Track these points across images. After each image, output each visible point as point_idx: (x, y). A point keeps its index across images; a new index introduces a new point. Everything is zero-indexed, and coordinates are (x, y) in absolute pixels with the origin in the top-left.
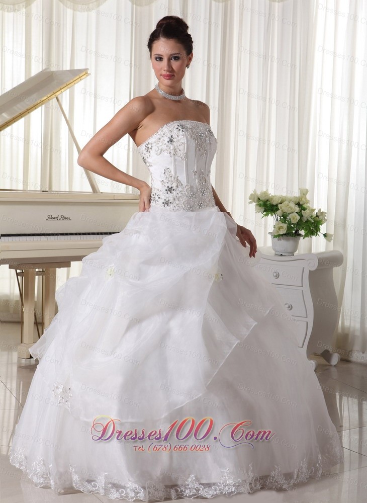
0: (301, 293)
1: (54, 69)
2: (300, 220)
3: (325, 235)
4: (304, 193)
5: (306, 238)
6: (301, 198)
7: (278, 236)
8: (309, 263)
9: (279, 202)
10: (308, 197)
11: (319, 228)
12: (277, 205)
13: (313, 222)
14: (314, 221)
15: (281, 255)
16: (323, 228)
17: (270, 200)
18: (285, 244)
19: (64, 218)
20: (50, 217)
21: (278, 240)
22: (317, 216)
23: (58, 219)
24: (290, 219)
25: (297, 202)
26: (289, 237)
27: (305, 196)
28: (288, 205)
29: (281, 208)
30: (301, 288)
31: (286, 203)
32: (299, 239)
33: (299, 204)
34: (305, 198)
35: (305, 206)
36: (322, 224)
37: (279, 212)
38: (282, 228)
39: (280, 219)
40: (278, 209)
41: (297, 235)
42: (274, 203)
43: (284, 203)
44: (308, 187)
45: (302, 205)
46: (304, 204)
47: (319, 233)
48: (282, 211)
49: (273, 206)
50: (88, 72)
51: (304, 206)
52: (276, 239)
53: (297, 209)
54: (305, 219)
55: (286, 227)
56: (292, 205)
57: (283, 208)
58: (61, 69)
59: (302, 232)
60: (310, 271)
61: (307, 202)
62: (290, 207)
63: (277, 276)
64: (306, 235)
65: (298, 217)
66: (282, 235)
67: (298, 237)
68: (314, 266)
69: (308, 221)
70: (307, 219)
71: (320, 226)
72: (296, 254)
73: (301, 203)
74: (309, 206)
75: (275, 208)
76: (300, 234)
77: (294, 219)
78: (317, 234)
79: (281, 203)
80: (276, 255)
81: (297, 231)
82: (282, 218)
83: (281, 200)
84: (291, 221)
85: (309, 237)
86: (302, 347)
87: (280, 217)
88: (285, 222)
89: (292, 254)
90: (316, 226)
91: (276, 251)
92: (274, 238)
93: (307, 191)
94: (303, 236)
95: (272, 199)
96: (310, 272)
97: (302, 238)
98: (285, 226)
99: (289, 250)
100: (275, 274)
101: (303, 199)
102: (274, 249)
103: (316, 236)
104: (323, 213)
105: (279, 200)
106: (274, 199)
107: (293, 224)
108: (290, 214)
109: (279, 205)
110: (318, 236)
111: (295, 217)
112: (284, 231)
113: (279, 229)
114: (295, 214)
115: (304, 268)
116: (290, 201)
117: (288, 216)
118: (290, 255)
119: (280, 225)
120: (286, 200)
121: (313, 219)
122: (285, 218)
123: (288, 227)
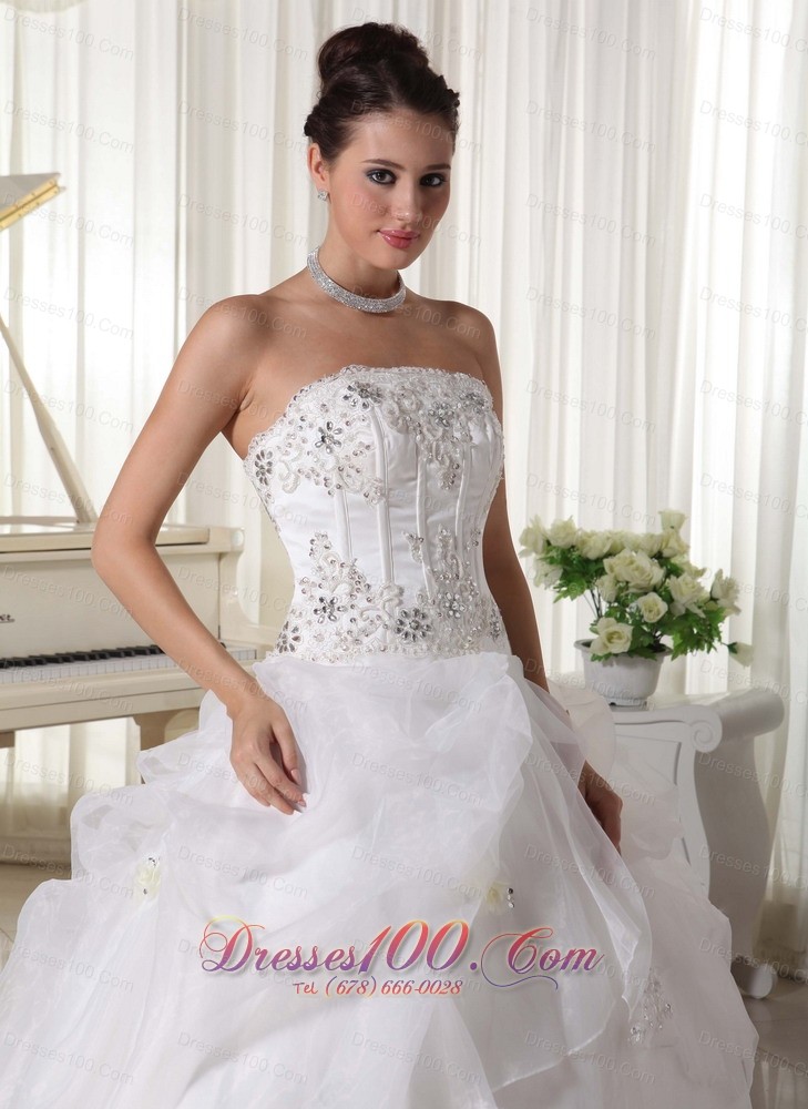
2: (669, 612)
3: (733, 648)
4: (675, 523)
5: (680, 657)
6: (665, 540)
7: (602, 656)
8: (696, 733)
9: (605, 550)
10: (682, 533)
11: (717, 629)
12: (599, 560)
13: (703, 616)
14: (704, 612)
15: (613, 704)
16: (726, 630)
17: (579, 545)
18: (623, 677)
21: (604, 665)
22: (712, 599)
24: (638, 610)
25: (655, 551)
26: (637, 659)
27: (677, 532)
28: (632, 563)
29: (612, 570)
31: (625, 554)
32: (662, 662)
33: (659, 557)
34: (678, 540)
35: (676, 561)
36: (722, 620)
37: (605, 585)
38: (620, 638)
39: (610, 607)
40: (601, 572)
41: (659, 649)
42: (592, 555)
43: (621, 554)
45: (668, 559)
46: (675, 555)
47: (716, 643)
48: (615, 578)
49: (586, 561)
51: (673, 561)
52: (597, 664)
53: (657, 574)
54: (680, 610)
55: (630, 635)
56: (644, 561)
57: (616, 569)
59: (668, 641)
60: (698, 754)
61: (683, 550)
62: (637, 568)
64: (680, 650)
65: (663, 607)
66: (617, 655)
67: (658, 655)
68: (711, 739)
69: (688, 614)
70: (687, 610)
71: (720, 624)
72: (651, 700)
73: (666, 553)
74: (688, 563)
75: (593, 568)
76: (663, 645)
77: (650, 611)
78: (710, 646)
79: (609, 555)
81: (657, 640)
82: (616, 604)
83: (611, 547)
84: (642, 617)
85: (689, 654)
87: (610, 603)
88: (621, 619)
89: (641, 702)
90: (710, 625)
92: (592, 661)
93: (679, 518)
94: (670, 651)
95: (584, 543)
97: (667, 659)
98: (626, 630)
99: (636, 692)
101: (673, 543)
103: (708, 651)
104: (731, 592)
105: (604, 546)
106: (591, 543)
107: (646, 623)
108: (637, 596)
109: (606, 562)
110: (712, 650)
111: (654, 607)
112: (621, 646)
113: (610, 638)
114: (653, 596)
115: (680, 744)
116: (636, 548)
117: (632, 602)
118: (638, 703)
119: (612, 629)
120: (623, 548)
121: (700, 607)
122: (624, 605)
123: (634, 634)
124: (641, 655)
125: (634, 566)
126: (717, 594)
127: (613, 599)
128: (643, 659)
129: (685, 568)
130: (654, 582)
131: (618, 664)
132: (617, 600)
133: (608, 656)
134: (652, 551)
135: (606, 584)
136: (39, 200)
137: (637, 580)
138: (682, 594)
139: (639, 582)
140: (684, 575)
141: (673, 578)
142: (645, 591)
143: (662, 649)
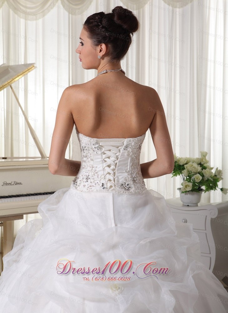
0: (205, 235)
1: (12, 63)
2: (203, 179)
3: (222, 189)
4: (204, 155)
5: (207, 192)
6: (202, 159)
7: (184, 192)
8: (211, 213)
9: (185, 163)
10: (207, 158)
11: (217, 184)
12: (183, 165)
13: (212, 180)
14: (213, 179)
15: (188, 205)
16: (220, 184)
17: (178, 161)
18: (191, 198)
19: (17, 184)
20: (5, 183)
21: (185, 194)
22: (215, 175)
23: (12, 184)
24: (194, 179)
25: (199, 163)
26: (194, 192)
27: (205, 157)
28: (192, 166)
29: (187, 168)
30: (205, 232)
31: (190, 163)
32: (202, 193)
33: (200, 164)
34: (205, 159)
35: (205, 165)
36: (219, 181)
38: (189, 186)
39: (186, 178)
40: (184, 169)
41: (200, 190)
42: (181, 164)
43: (189, 164)
44: (206, 150)
45: (203, 165)
47: (217, 188)
48: (188, 170)
49: (180, 166)
50: (35, 66)
52: (183, 194)
53: (199, 169)
54: (206, 179)
56: (195, 165)
57: (188, 168)
58: (17, 64)
59: (203, 187)
61: (207, 162)
62: (194, 167)
64: (206, 190)
65: (201, 178)
66: (188, 191)
67: (200, 192)
68: (215, 214)
69: (208, 180)
70: (208, 179)
71: (218, 183)
72: (199, 204)
73: (202, 163)
75: (182, 167)
76: (202, 189)
77: (197, 179)
78: (215, 189)
79: (186, 164)
80: (184, 206)
81: (199, 187)
83: (187, 162)
84: (195, 181)
85: (209, 191)
87: (186, 177)
88: (190, 181)
90: (215, 183)
91: (183, 202)
92: (182, 193)
93: (206, 153)
94: (204, 190)
95: (179, 160)
96: (212, 219)
97: (203, 192)
98: (191, 184)
99: (194, 202)
100: (184, 221)
101: (204, 160)
102: (182, 201)
103: (215, 190)
104: (220, 174)
105: (185, 161)
106: (181, 161)
107: (196, 182)
108: (194, 175)
109: (185, 165)
110: (216, 190)
111: (198, 178)
112: (189, 189)
113: (186, 187)
114: (198, 175)
115: (206, 216)
116: (193, 162)
117: (192, 176)
118: (195, 205)
119: (187, 184)
120: (190, 162)
121: (212, 178)
122: (190, 178)
123: (193, 185)
124: (195, 191)
126: (217, 174)
128: (196, 192)
129: (208, 167)
130: (198, 171)
131: (189, 194)
132: (188, 176)
133: (186, 192)
135: (185, 172)
136: (29, 70)
137: (194, 170)
138: (206, 174)
139: (194, 171)
140: (207, 169)
141: (204, 170)
142: (196, 173)
143: (202, 190)
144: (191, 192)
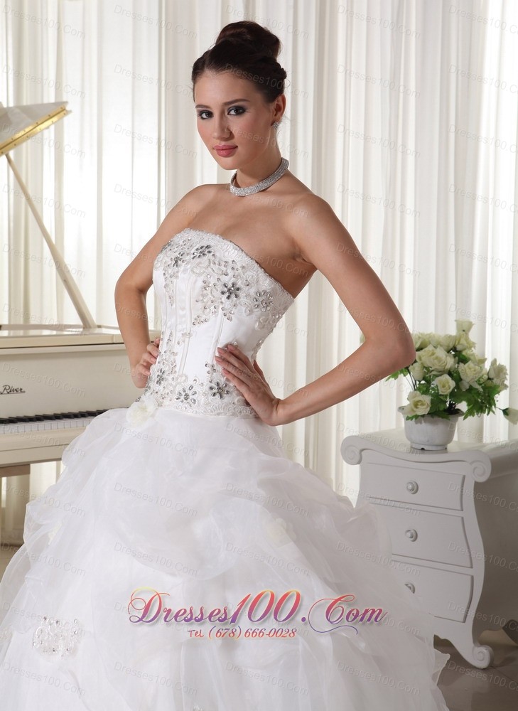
0: (461, 522)
2: (457, 386)
3: (506, 412)
4: (464, 329)
5: (470, 418)
6: (458, 339)
7: (412, 417)
8: (475, 469)
10: (473, 336)
11: (493, 399)
13: (481, 390)
14: (482, 388)
15: (423, 449)
16: (502, 400)
18: (429, 430)
19: (11, 391)
21: (416, 423)
22: (489, 379)
24: (437, 386)
25: (451, 346)
26: (436, 418)
27: (467, 334)
28: (433, 354)
29: (420, 359)
30: (460, 514)
31: (430, 348)
32: (457, 420)
33: (454, 351)
34: (467, 339)
36: (499, 392)
37: (416, 369)
38: (423, 404)
39: (420, 384)
41: (453, 412)
43: (426, 349)
45: (460, 352)
46: (465, 349)
47: (493, 408)
48: (422, 364)
51: (464, 353)
52: (412, 423)
53: (450, 362)
54: (465, 386)
55: (429, 403)
56: (441, 353)
57: (423, 359)
60: (475, 482)
61: (471, 345)
62: (437, 358)
63: (415, 489)
64: (470, 413)
65: (452, 384)
66: (423, 416)
67: (451, 417)
68: (484, 473)
69: (471, 389)
70: (471, 386)
71: (497, 395)
72: (450, 446)
73: (459, 348)
74: (473, 355)
76: (459, 410)
77: (444, 387)
78: (489, 410)
79: (420, 349)
80: (413, 450)
81: (451, 406)
82: (423, 382)
83: (421, 343)
84: (438, 390)
85: (476, 416)
86: (464, 621)
87: (420, 382)
88: (426, 392)
89: (443, 448)
90: (489, 396)
91: (412, 442)
92: (408, 419)
93: (470, 325)
94: (463, 413)
96: (477, 484)
97: (461, 418)
98: (427, 399)
99: (438, 441)
100: (410, 487)
101: (463, 341)
102: (409, 439)
103: (488, 414)
104: (501, 374)
107: (441, 395)
108: (437, 376)
110: (491, 413)
111: (445, 384)
112: (423, 410)
113: (416, 404)
114: (446, 377)
115: (464, 477)
116: (437, 345)
117: (433, 380)
118: (439, 448)
119: (417, 399)
121: (480, 384)
122: (429, 382)
123: (432, 402)
124: (439, 416)
125: (434, 356)
126: (493, 375)
127: (421, 378)
128: (440, 419)
129: (472, 358)
130: (448, 367)
131: (425, 422)
132: (424, 379)
133: (416, 417)
134: (448, 346)
137: (436, 366)
138: (467, 375)
140: (470, 362)
141: (461, 365)
142: (441, 373)
143: (458, 412)
144: (429, 418)
